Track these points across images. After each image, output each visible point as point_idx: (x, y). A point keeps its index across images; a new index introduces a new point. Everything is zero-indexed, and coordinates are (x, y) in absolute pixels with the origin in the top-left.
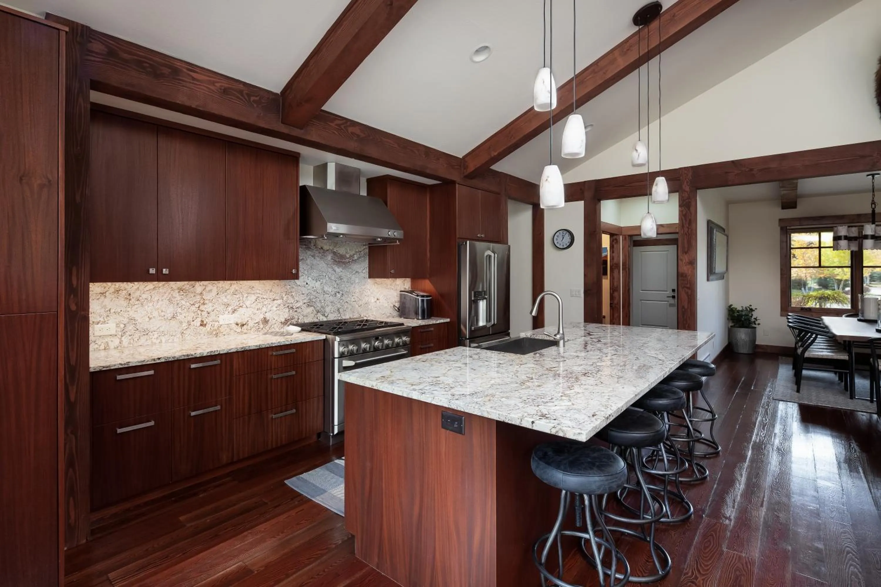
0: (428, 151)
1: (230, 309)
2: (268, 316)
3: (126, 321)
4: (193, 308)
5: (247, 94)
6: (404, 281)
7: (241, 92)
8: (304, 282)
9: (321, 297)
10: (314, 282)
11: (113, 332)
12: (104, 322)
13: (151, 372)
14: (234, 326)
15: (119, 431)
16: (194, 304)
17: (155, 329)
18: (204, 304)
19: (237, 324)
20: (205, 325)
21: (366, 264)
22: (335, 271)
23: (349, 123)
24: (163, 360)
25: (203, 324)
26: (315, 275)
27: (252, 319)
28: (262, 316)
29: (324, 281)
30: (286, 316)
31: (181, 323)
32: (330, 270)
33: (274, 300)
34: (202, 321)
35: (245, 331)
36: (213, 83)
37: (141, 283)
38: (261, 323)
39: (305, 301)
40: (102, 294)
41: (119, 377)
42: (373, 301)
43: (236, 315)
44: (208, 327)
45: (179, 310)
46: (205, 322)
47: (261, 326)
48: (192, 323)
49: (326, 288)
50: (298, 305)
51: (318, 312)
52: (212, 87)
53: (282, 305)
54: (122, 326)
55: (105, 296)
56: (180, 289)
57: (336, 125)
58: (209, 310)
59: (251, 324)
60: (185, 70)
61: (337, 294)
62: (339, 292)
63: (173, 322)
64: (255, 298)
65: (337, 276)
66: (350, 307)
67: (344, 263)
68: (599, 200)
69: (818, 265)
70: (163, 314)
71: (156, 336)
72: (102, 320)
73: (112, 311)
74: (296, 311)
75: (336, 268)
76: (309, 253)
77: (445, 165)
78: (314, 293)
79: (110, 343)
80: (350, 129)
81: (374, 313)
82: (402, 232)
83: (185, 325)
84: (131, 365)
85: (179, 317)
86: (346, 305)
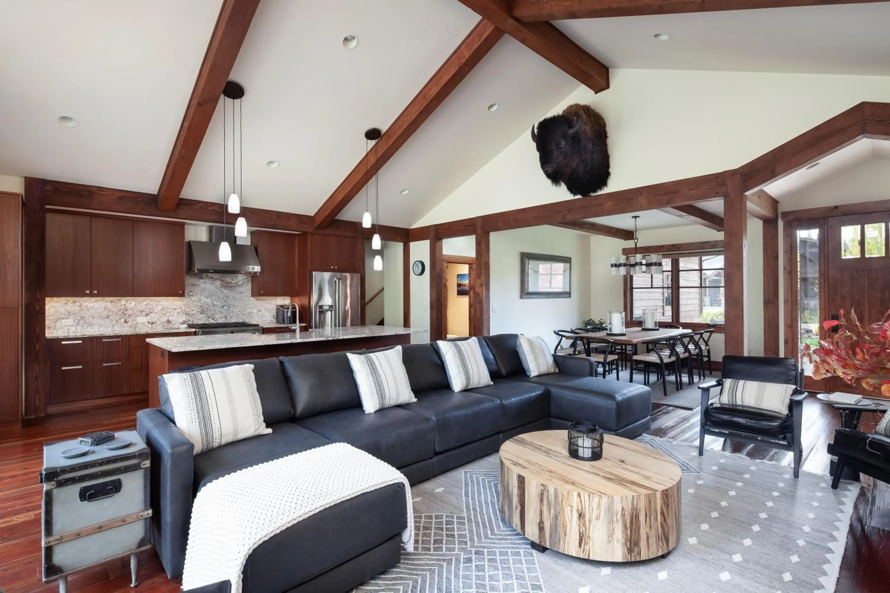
0: (279, 215)
1: (144, 313)
2: (171, 318)
3: (79, 318)
4: (120, 312)
5: (135, 198)
6: (284, 299)
7: (131, 197)
8: (198, 298)
9: (212, 308)
10: (206, 298)
11: (72, 324)
12: (67, 319)
13: (80, 342)
14: (147, 324)
15: (63, 368)
16: (120, 311)
17: (96, 323)
18: (126, 310)
19: (149, 323)
20: (128, 322)
21: (249, 287)
22: (223, 292)
23: (209, 204)
24: (87, 336)
25: (126, 322)
26: (206, 294)
27: (159, 320)
28: (166, 319)
29: (214, 298)
30: (184, 319)
31: (112, 321)
32: (219, 291)
33: (175, 309)
34: (126, 320)
35: (155, 327)
36: (113, 195)
37: (88, 298)
38: (165, 323)
39: (199, 311)
40: (66, 304)
41: (63, 343)
42: (255, 311)
43: (148, 317)
44: (129, 324)
45: (111, 313)
46: (127, 321)
47: (166, 325)
48: (119, 321)
49: (215, 303)
50: (193, 313)
51: (209, 317)
52: (112, 197)
53: (181, 313)
54: (77, 321)
55: (68, 305)
56: (111, 302)
57: (199, 206)
58: (131, 314)
59: (158, 323)
60: (97, 191)
61: (225, 307)
62: (226, 306)
63: (107, 320)
64: (161, 308)
65: (224, 295)
66: (235, 315)
67: (230, 287)
68: (441, 239)
69: (650, 286)
70: (101, 315)
71: (96, 327)
72: (65, 317)
73: (71, 313)
74: (192, 316)
75: (224, 290)
76: (201, 281)
77: (297, 222)
78: (206, 306)
79: (70, 330)
80: (210, 208)
81: (256, 320)
82: (260, 267)
83: (114, 322)
84: (69, 337)
85: (112, 318)
86: (232, 314)
